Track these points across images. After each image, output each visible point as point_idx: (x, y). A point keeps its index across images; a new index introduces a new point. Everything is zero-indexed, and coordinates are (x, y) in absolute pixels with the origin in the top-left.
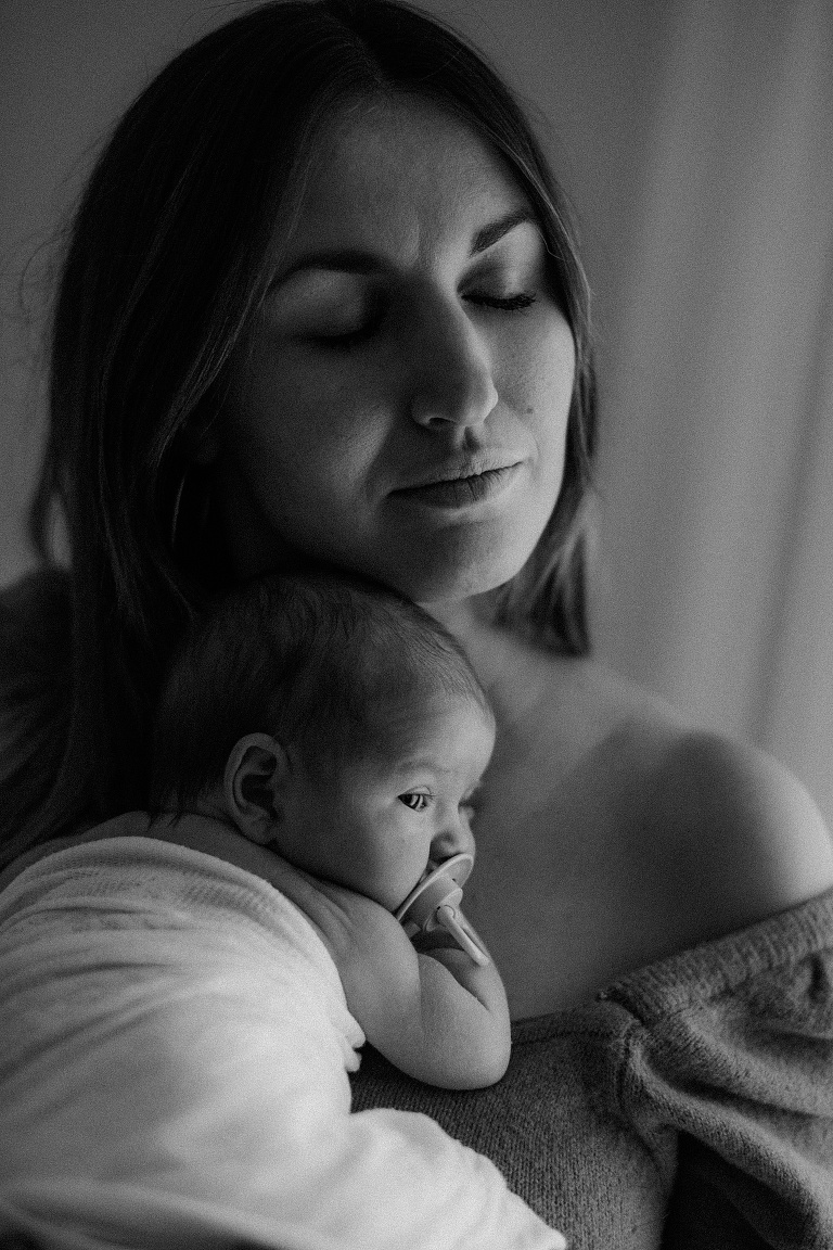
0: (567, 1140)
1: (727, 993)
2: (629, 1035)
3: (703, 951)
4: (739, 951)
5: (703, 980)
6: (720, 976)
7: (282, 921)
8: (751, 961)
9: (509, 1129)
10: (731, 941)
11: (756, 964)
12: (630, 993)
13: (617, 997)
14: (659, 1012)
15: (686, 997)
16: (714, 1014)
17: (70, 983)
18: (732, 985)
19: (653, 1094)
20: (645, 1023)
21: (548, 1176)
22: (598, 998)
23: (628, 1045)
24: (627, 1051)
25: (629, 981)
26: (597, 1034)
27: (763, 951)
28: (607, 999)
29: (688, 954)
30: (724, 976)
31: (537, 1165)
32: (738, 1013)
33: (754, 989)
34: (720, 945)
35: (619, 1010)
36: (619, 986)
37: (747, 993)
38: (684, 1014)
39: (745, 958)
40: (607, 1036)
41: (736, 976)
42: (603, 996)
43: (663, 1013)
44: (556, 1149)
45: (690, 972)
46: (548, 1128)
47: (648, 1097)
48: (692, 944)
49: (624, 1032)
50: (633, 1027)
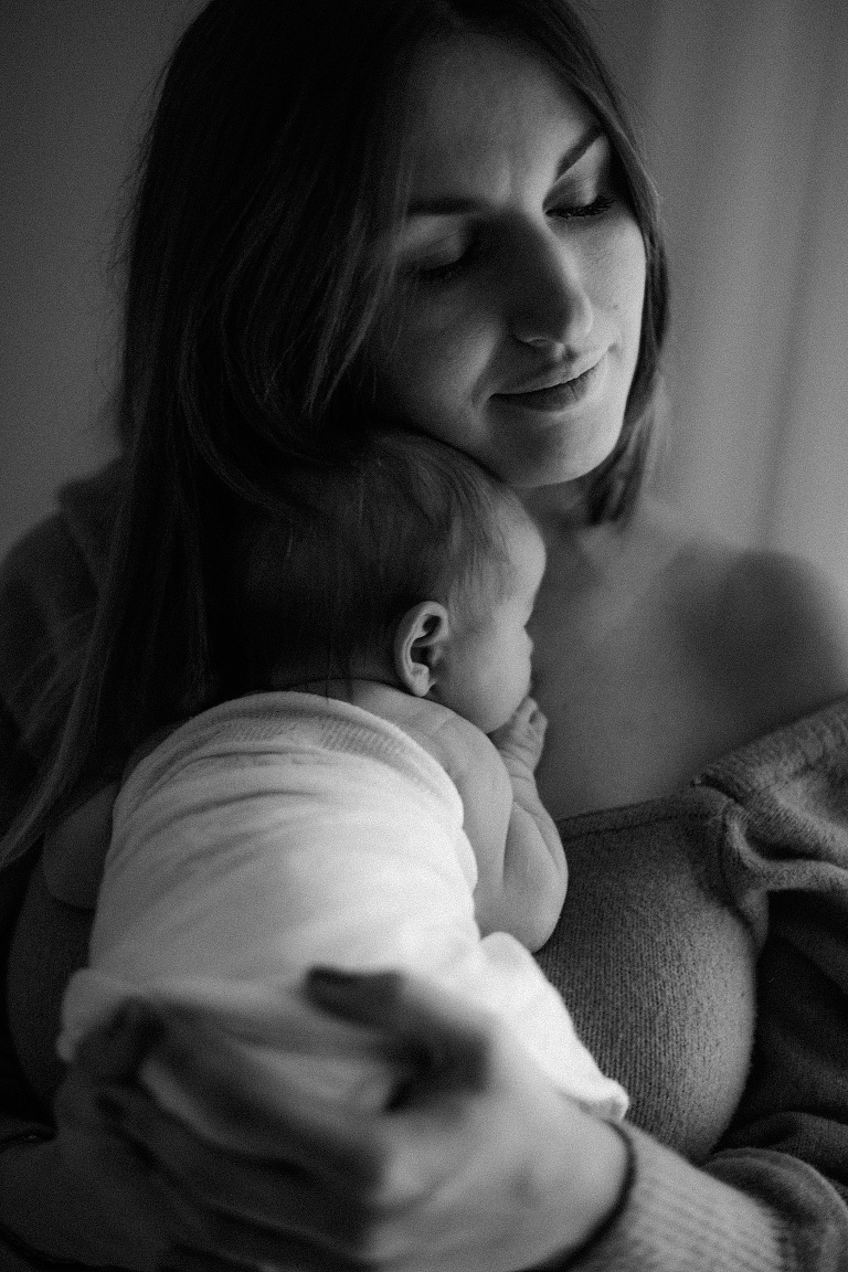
0: (681, 915)
1: (808, 768)
2: (725, 812)
3: (781, 734)
4: (814, 730)
5: (785, 758)
6: (799, 752)
7: (411, 760)
8: (826, 738)
9: (629, 908)
10: (805, 723)
11: (830, 740)
12: (721, 777)
13: (710, 782)
14: (749, 789)
15: (771, 775)
16: (799, 786)
17: (226, 810)
18: (812, 760)
19: (749, 865)
20: (737, 800)
21: (669, 949)
22: (693, 784)
23: (724, 820)
24: (725, 827)
25: (719, 767)
26: (696, 815)
27: (835, 729)
28: (701, 785)
29: (768, 738)
30: (803, 753)
31: (657, 940)
32: (820, 784)
33: (831, 762)
34: (796, 727)
35: (714, 793)
36: (711, 773)
37: (826, 766)
38: (772, 790)
39: (820, 736)
40: (706, 816)
41: (814, 753)
42: (698, 781)
43: (754, 790)
44: (673, 924)
45: (772, 752)
46: (664, 905)
47: (745, 868)
48: (771, 729)
49: (721, 811)
50: (728, 806)
